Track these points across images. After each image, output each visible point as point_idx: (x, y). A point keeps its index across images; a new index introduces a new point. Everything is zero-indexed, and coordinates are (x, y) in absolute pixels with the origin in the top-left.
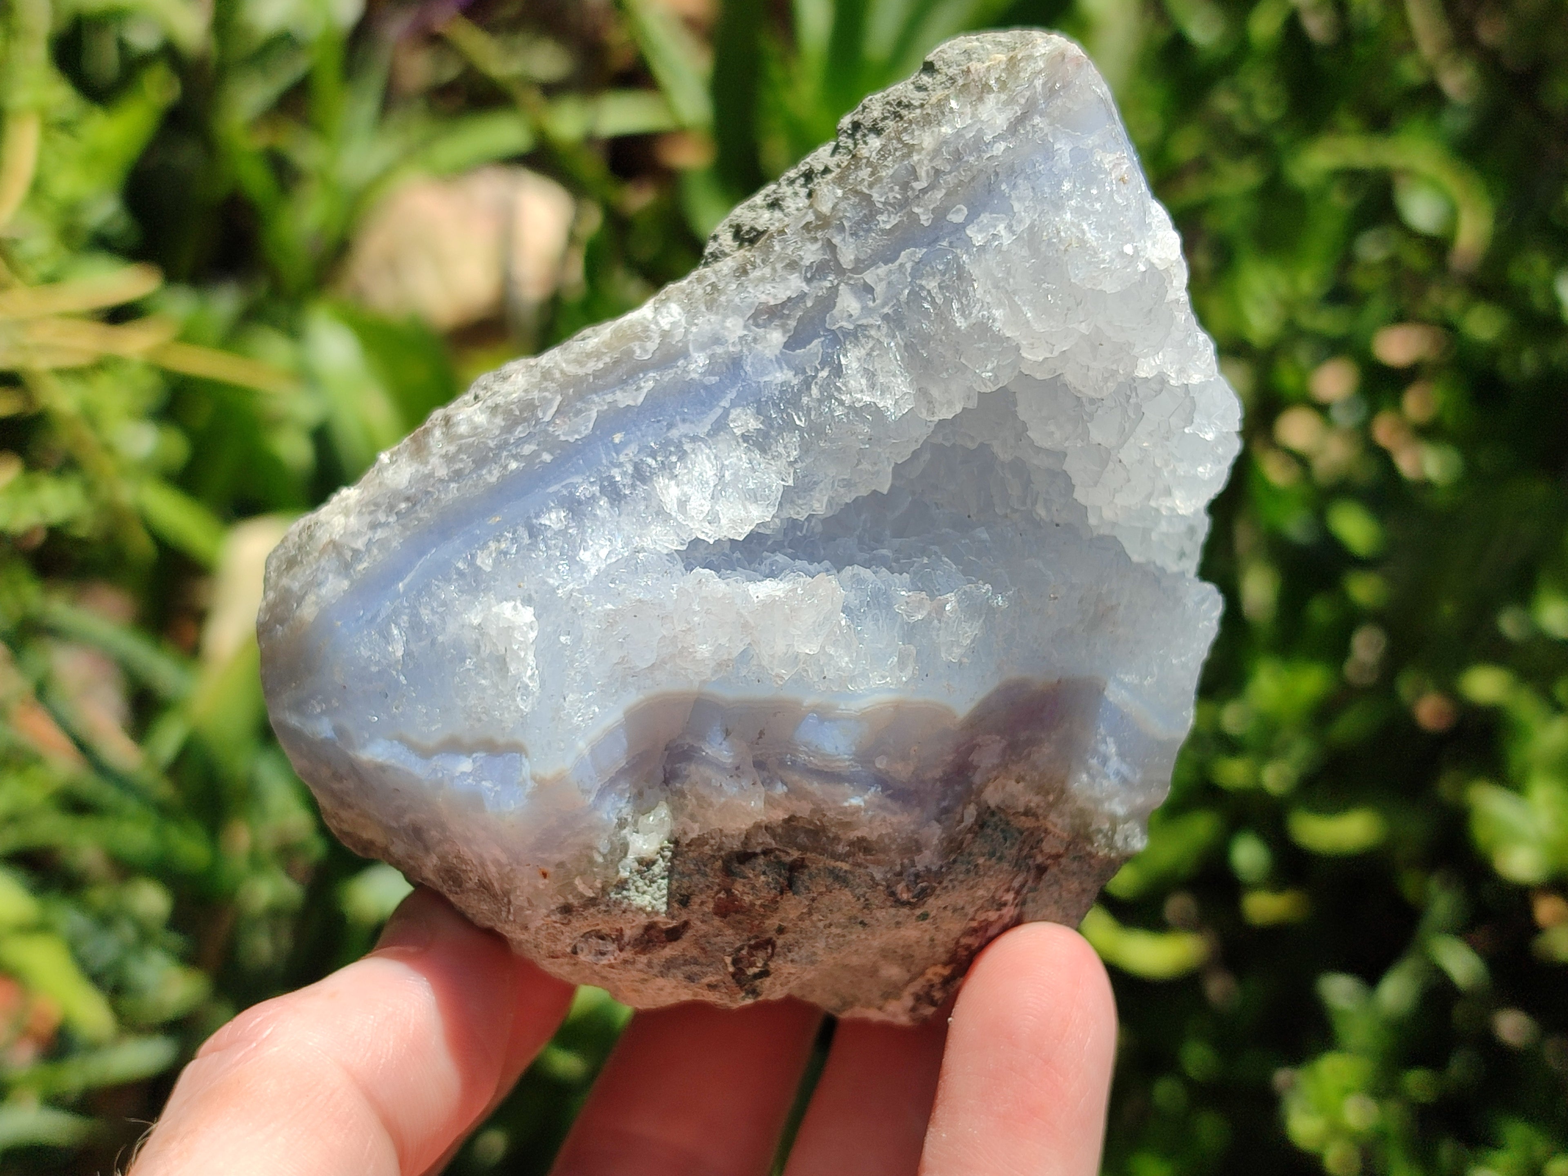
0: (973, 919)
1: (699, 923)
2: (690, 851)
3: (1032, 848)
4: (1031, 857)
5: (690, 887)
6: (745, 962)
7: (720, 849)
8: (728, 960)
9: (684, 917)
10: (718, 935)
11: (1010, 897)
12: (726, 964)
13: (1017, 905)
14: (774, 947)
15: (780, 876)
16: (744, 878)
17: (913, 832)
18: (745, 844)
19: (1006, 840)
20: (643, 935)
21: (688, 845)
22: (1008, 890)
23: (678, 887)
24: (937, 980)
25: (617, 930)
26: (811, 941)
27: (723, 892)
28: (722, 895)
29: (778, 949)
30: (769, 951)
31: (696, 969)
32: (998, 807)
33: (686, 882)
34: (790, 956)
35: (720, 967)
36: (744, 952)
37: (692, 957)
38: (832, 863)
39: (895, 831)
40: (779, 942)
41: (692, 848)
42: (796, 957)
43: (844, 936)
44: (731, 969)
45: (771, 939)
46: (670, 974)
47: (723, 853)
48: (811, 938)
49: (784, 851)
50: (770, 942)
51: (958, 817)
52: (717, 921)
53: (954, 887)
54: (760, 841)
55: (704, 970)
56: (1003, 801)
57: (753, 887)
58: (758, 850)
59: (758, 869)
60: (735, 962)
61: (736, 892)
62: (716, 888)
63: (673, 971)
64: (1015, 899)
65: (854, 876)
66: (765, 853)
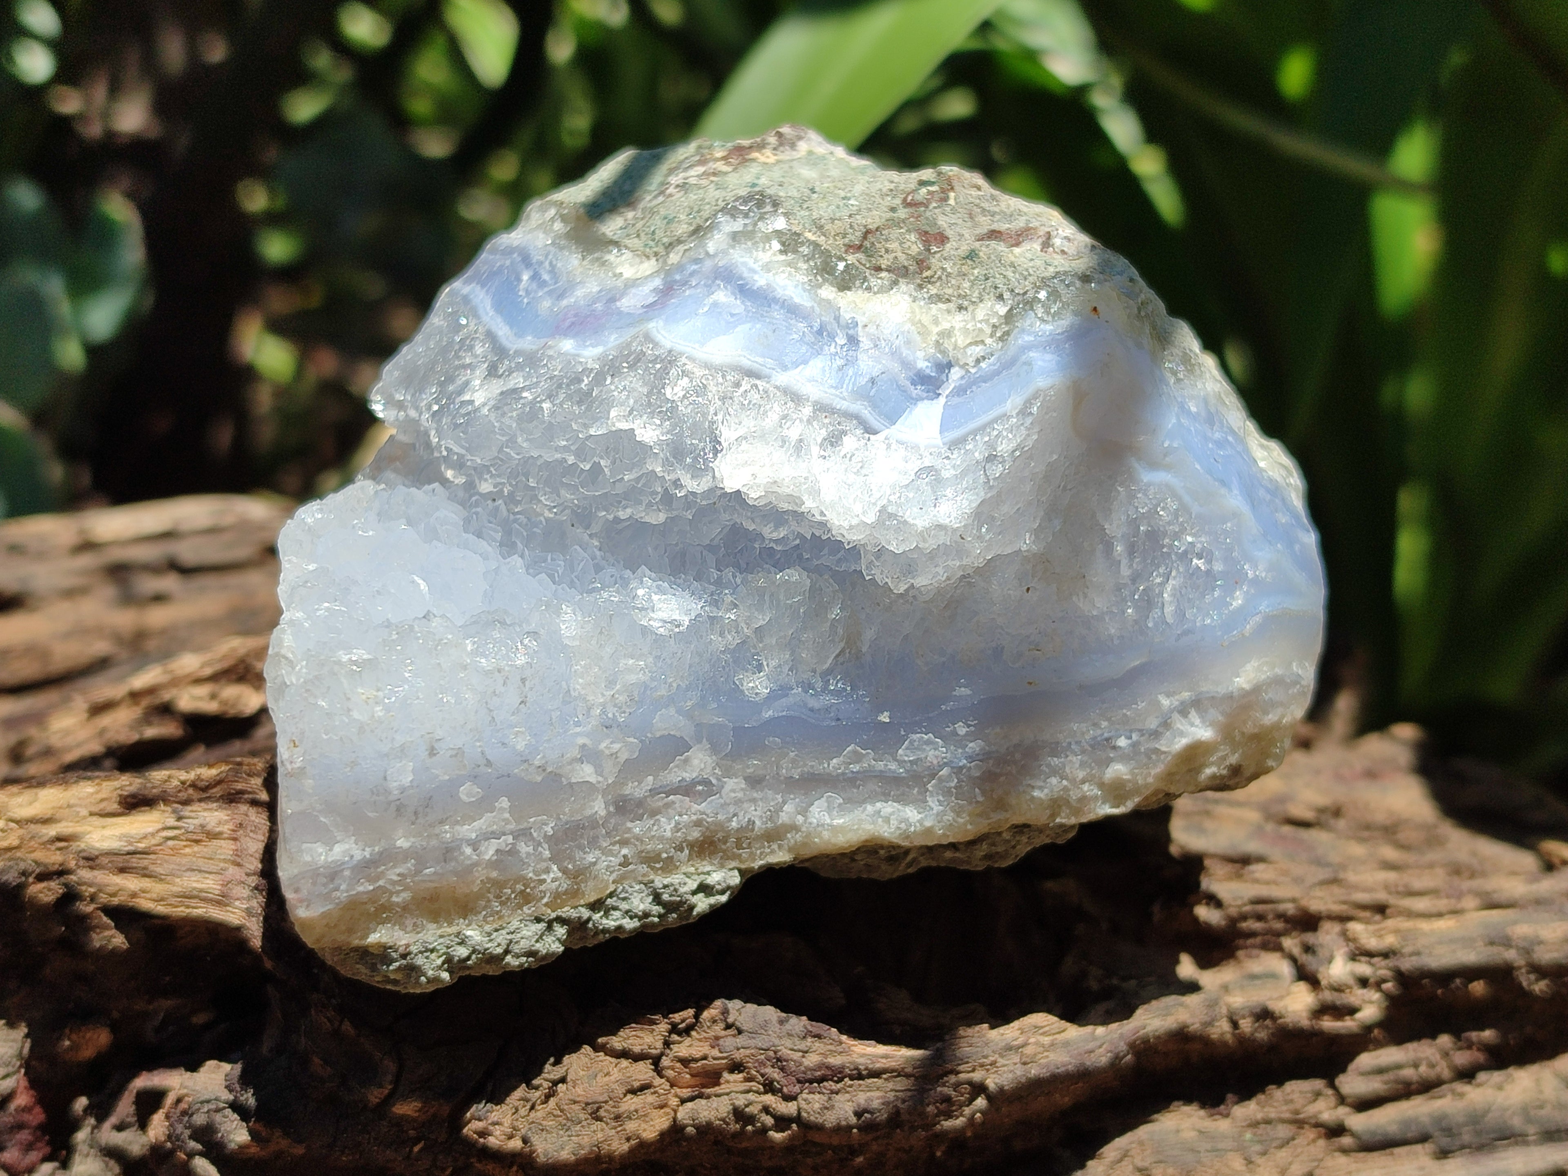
0: (712, 182)
1: (967, 236)
2: (949, 295)
3: (633, 225)
4: (637, 218)
5: (963, 264)
6: (936, 197)
7: (920, 287)
8: (952, 202)
9: (978, 244)
10: (953, 224)
11: (671, 190)
12: (955, 199)
13: (667, 183)
14: (905, 200)
15: (873, 243)
16: (908, 254)
17: (733, 247)
18: (895, 283)
19: (654, 232)
20: (1023, 241)
21: (949, 301)
22: (671, 195)
23: (974, 268)
24: (768, 152)
25: (1046, 252)
26: (868, 192)
27: (932, 251)
28: (934, 249)
29: (903, 196)
30: (910, 198)
31: (986, 205)
32: (648, 257)
33: (965, 269)
34: (892, 186)
35: (961, 199)
36: (934, 205)
37: (985, 216)
38: (821, 240)
39: (751, 252)
40: (898, 201)
41: (947, 297)
42: (887, 183)
43: (835, 187)
44: (952, 195)
45: (904, 207)
46: (1012, 209)
47: (919, 281)
48: (867, 195)
49: (860, 263)
50: (907, 204)
51: (687, 254)
52: (949, 233)
53: (717, 200)
54: (879, 281)
55: (978, 201)
56: (642, 262)
57: (901, 244)
58: (884, 274)
59: (891, 256)
60: (946, 199)
61: (920, 246)
62: (938, 256)
63: (1008, 212)
64: (667, 189)
65: (804, 225)
66: (878, 269)
